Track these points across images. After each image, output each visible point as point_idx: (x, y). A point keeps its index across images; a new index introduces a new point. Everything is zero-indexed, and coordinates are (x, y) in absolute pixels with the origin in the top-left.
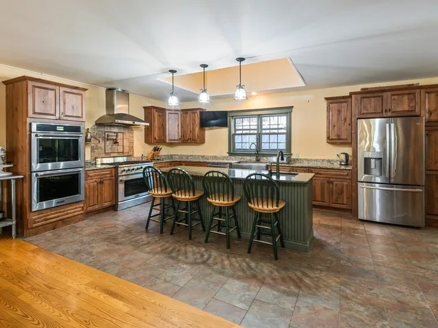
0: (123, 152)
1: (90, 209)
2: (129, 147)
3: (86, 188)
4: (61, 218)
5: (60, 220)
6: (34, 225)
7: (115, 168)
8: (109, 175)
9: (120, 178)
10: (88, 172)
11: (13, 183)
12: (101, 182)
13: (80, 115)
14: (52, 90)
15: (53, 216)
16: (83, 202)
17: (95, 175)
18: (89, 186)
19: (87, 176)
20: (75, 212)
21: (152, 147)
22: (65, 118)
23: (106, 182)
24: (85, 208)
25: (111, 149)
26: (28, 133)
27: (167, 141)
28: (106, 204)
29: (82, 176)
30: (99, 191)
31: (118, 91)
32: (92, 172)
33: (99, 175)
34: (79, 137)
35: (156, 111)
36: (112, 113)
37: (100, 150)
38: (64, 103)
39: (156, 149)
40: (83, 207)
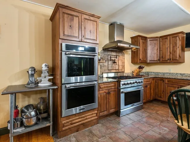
0: (118, 69)
1: (101, 114)
2: (122, 65)
3: (99, 98)
4: (82, 122)
5: (82, 124)
6: (64, 129)
7: (117, 81)
8: (113, 87)
9: (122, 90)
10: (100, 85)
11: (51, 91)
12: (109, 93)
13: (95, 39)
14: (77, 16)
15: (77, 120)
16: (97, 109)
17: (105, 87)
18: (101, 95)
19: (100, 87)
20: (91, 117)
21: (138, 66)
22: (85, 40)
23: (112, 93)
24: (98, 114)
25: (112, 67)
26: (60, 52)
27: (148, 62)
28: (112, 111)
29: (97, 88)
30: (107, 100)
31: (117, 24)
32: (102, 84)
33: (107, 87)
34: (94, 56)
35: (141, 39)
36: (113, 41)
37: (105, 68)
38: (85, 28)
39: (140, 68)
40: (97, 114)
